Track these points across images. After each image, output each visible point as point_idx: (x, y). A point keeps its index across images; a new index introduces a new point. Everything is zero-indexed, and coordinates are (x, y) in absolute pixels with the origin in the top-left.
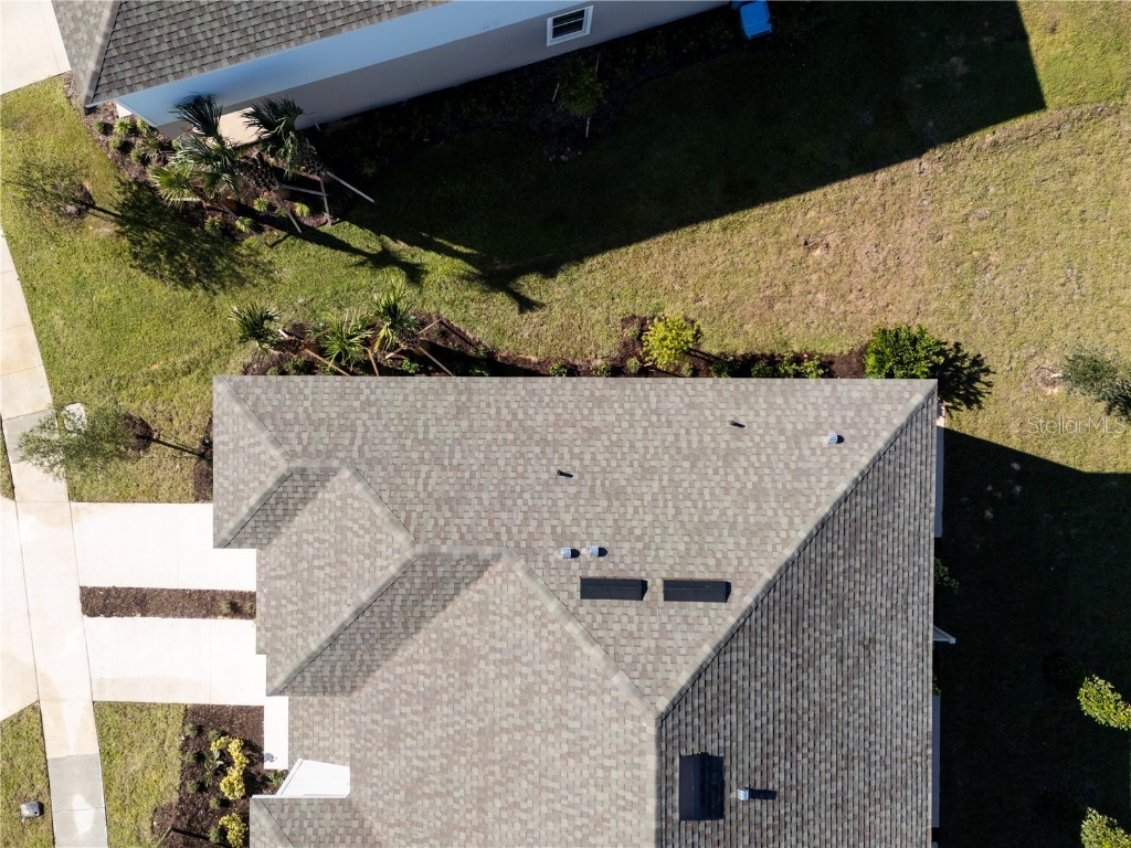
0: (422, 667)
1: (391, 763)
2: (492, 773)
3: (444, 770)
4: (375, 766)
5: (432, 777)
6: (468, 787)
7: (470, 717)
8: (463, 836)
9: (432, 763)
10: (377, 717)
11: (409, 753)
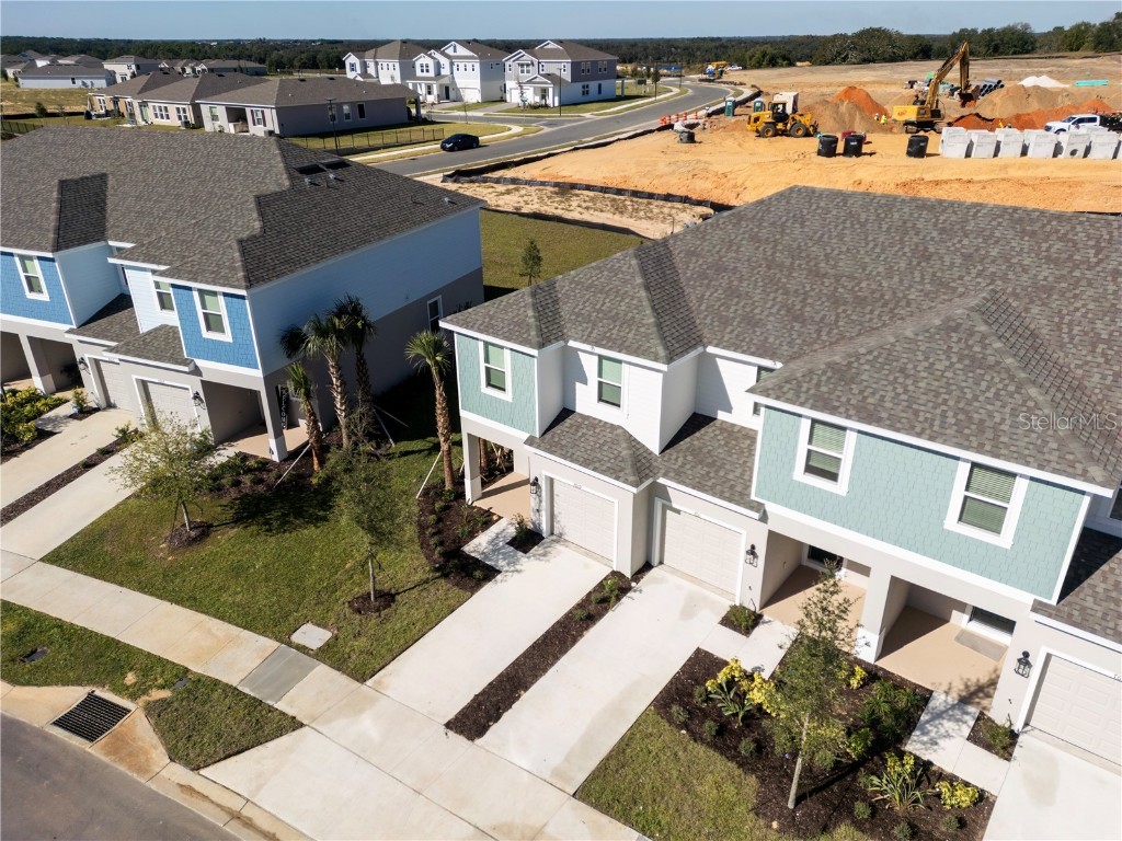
0: (708, 294)
1: (769, 327)
2: (800, 265)
3: (786, 293)
4: (766, 338)
5: (790, 302)
6: (805, 281)
7: (755, 272)
8: (841, 290)
9: (779, 300)
10: (728, 330)
11: (766, 313)
